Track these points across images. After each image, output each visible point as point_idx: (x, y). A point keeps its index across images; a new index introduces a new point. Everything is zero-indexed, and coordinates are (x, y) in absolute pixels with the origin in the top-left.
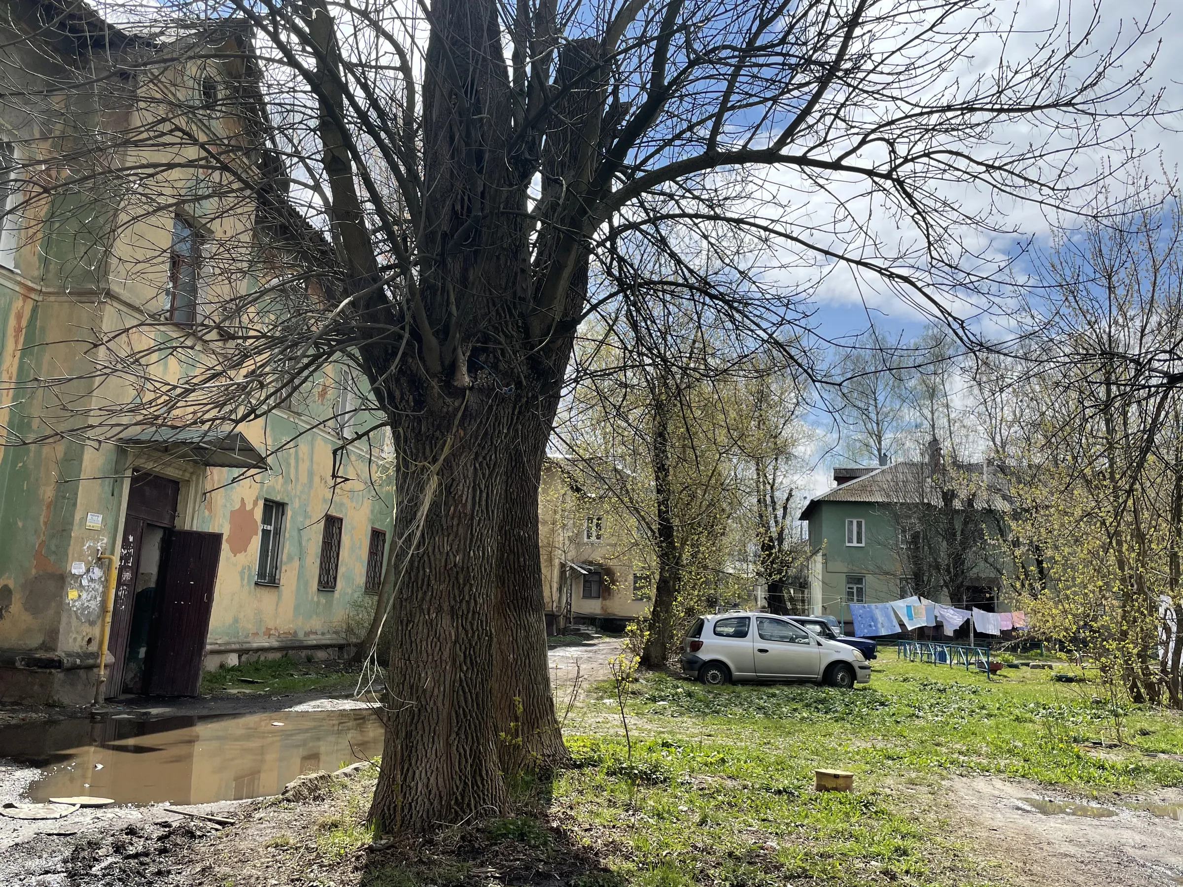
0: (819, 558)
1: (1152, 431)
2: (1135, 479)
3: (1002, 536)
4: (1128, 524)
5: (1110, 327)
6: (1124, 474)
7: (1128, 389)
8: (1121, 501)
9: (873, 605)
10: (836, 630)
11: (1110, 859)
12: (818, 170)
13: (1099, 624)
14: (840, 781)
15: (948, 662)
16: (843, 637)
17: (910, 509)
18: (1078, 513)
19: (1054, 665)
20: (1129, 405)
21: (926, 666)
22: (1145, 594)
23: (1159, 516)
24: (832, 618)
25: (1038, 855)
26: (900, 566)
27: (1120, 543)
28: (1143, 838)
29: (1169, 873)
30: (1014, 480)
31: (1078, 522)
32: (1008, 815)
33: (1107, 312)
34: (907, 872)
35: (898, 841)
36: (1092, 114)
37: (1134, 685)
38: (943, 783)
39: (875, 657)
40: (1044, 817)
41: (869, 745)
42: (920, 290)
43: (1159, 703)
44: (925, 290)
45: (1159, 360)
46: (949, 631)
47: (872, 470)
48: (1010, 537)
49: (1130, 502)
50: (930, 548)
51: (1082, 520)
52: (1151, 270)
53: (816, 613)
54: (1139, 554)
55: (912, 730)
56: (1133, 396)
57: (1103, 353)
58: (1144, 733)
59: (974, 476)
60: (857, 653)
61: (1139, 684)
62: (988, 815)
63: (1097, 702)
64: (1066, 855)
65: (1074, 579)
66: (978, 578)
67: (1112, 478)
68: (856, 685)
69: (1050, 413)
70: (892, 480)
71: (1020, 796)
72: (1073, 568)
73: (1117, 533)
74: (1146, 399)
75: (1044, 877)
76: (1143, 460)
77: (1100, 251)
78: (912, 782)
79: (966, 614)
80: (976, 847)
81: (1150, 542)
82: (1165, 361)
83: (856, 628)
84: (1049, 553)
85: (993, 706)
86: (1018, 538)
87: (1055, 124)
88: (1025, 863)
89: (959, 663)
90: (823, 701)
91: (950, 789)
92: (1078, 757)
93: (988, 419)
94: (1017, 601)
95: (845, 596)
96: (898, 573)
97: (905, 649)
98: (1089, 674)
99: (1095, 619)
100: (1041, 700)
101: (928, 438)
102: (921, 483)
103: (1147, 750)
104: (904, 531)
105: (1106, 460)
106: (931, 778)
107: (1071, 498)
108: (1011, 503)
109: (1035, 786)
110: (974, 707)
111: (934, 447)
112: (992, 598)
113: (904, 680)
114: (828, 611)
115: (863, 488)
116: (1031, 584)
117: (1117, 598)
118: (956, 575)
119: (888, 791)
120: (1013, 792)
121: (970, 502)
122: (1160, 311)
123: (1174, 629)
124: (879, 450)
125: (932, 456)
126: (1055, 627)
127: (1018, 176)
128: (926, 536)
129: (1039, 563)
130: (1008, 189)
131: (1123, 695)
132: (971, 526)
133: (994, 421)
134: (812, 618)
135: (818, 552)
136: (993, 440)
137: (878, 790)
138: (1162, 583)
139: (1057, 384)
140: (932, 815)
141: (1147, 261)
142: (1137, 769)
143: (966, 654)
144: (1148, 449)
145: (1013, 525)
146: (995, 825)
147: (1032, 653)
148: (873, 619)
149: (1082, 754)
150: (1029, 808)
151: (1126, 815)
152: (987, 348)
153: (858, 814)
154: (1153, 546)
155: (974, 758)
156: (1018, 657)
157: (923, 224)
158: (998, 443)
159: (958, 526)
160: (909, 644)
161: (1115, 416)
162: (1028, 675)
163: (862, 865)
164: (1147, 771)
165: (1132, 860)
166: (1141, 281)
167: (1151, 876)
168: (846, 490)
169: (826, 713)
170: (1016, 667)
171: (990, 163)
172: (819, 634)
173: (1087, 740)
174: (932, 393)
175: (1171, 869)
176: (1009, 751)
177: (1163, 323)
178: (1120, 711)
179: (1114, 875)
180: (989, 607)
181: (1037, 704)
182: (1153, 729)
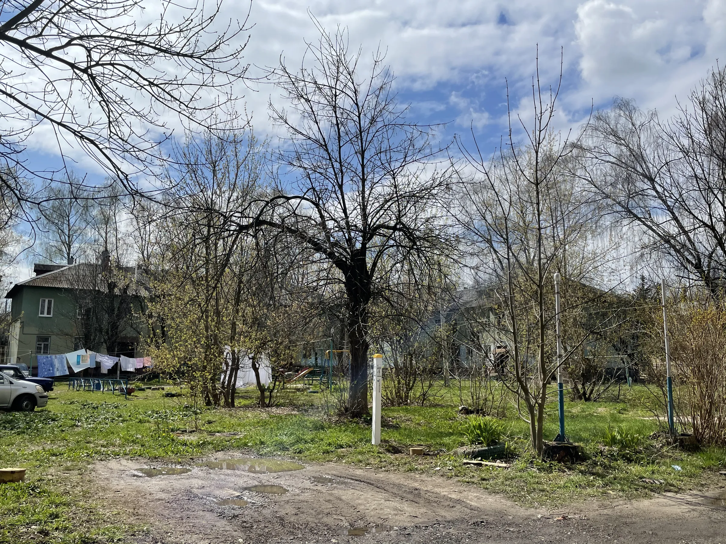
0: (18, 325)
1: (229, 255)
2: (218, 281)
3: (142, 311)
4: (212, 306)
5: (212, 195)
6: (213, 278)
7: (219, 230)
8: (210, 293)
9: (53, 357)
10: (25, 373)
11: (184, 497)
12: (35, 54)
13: (192, 362)
14: (15, 475)
15: (102, 390)
16: (30, 378)
17: (86, 294)
18: (187, 299)
19: (165, 387)
20: (219, 240)
21: (86, 393)
22: (218, 345)
23: (229, 302)
24: (24, 365)
25: (143, 502)
26: (76, 330)
27: (207, 317)
28: (203, 482)
29: (215, 500)
30: (152, 278)
31: (186, 304)
32: (128, 481)
33: (211, 186)
34: (57, 529)
35: (53, 510)
36: (212, 68)
37: (207, 396)
38: (89, 466)
39: (52, 390)
40: (149, 479)
41: (41, 448)
42: (101, 150)
43: (219, 405)
44: (104, 150)
45: (235, 217)
46: (104, 371)
47: (63, 267)
48: (147, 312)
49: (214, 294)
50: (97, 318)
51: (188, 303)
52: (236, 167)
53: (13, 361)
54: (216, 323)
55: (72, 435)
56: (220, 235)
57: (208, 208)
58: (210, 422)
59: (129, 275)
60: (39, 387)
61: (210, 395)
62: (115, 483)
63: (187, 407)
64: (159, 500)
65: (181, 337)
66: (126, 337)
67: (207, 280)
68: (36, 409)
69: (176, 240)
70: (76, 274)
71: (136, 468)
72: (181, 331)
73: (206, 311)
74: (227, 237)
75: (145, 515)
76: (223, 271)
77: (211, 151)
78: (68, 469)
79: (116, 359)
80: (105, 504)
81: (223, 316)
82: (239, 217)
83: (39, 372)
84: (169, 322)
85: (126, 415)
86: (152, 313)
87: (191, 68)
88: (134, 509)
89: (108, 390)
90: (10, 422)
91: (93, 470)
92: (173, 440)
93: (140, 241)
94: (148, 350)
95: (34, 350)
96: (74, 334)
97: (74, 383)
98: (184, 391)
99: (190, 360)
100: (155, 409)
101: (102, 249)
102: (95, 277)
103: (210, 432)
104: (80, 308)
105: (204, 270)
106: (80, 465)
107: (184, 290)
108: (150, 292)
109: (146, 461)
110: (114, 417)
111: (105, 255)
112: (133, 349)
113: (71, 403)
114: (21, 360)
115: (55, 278)
116: (156, 341)
117: (203, 348)
118: (112, 335)
119: (50, 477)
120: (132, 466)
121: (125, 290)
122: (238, 190)
123: (230, 364)
124: (68, 254)
125: (103, 261)
126: (168, 365)
127: (167, 93)
128: (94, 311)
129: (163, 328)
130: (161, 100)
131: (201, 401)
132: (124, 305)
133: (144, 242)
134: (8, 365)
135: (17, 320)
136: (143, 254)
137: (43, 478)
138: (227, 339)
139: (181, 224)
140: (79, 488)
141: (234, 161)
142: (204, 443)
143: (113, 384)
144: (226, 265)
145: (149, 304)
146: (119, 488)
147: (154, 381)
148: (52, 365)
149: (175, 438)
150: (141, 474)
151: (195, 470)
152: (140, 193)
153: (26, 496)
154: (224, 319)
155: (111, 448)
156: (145, 384)
157: (107, 109)
158: (145, 256)
159: (116, 305)
160: (77, 380)
161: (211, 245)
162: (150, 394)
163: (25, 530)
164: (209, 444)
165: (196, 496)
166: (230, 172)
167: (205, 504)
168: (44, 279)
169: (12, 429)
170: (143, 390)
171: (152, 80)
172: (13, 376)
173: (179, 430)
174: (107, 221)
175: (216, 498)
176: (133, 441)
177: (239, 197)
178: (198, 411)
179: (185, 506)
180: (131, 355)
181: (153, 411)
182: (214, 420)
